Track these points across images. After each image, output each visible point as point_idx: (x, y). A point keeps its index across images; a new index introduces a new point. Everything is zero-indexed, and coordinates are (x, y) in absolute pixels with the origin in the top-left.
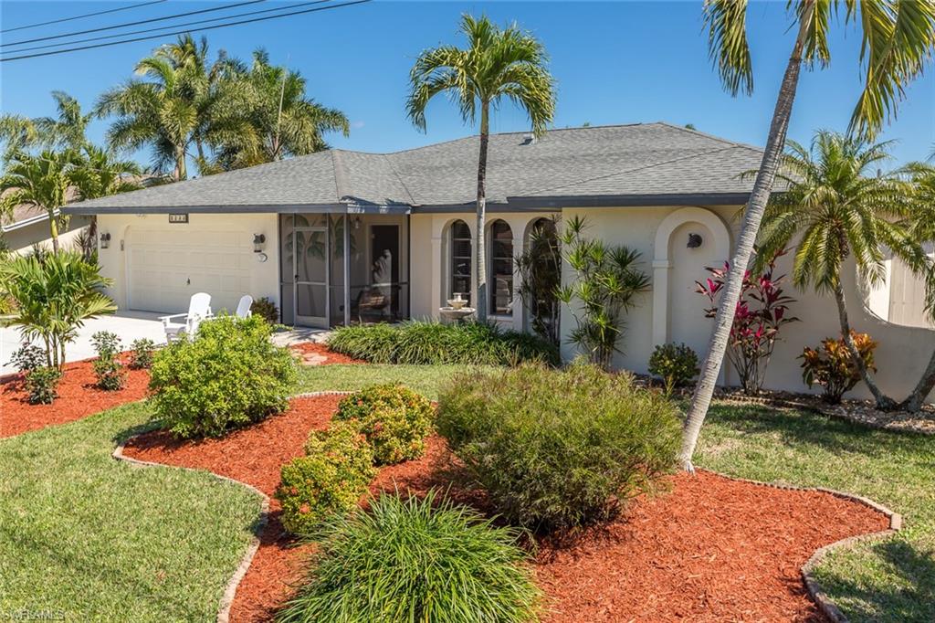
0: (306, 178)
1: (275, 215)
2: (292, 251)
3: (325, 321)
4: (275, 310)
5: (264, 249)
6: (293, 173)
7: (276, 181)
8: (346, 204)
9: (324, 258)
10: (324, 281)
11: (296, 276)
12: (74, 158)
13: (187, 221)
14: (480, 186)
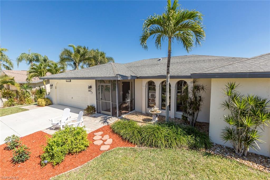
0: (104, 69)
1: (94, 80)
2: (100, 90)
3: (111, 113)
4: (95, 109)
5: (91, 90)
6: (101, 68)
7: (96, 70)
8: (118, 77)
9: (110, 92)
10: (110, 101)
11: (101, 99)
12: (49, 65)
13: (70, 81)
14: (168, 70)
